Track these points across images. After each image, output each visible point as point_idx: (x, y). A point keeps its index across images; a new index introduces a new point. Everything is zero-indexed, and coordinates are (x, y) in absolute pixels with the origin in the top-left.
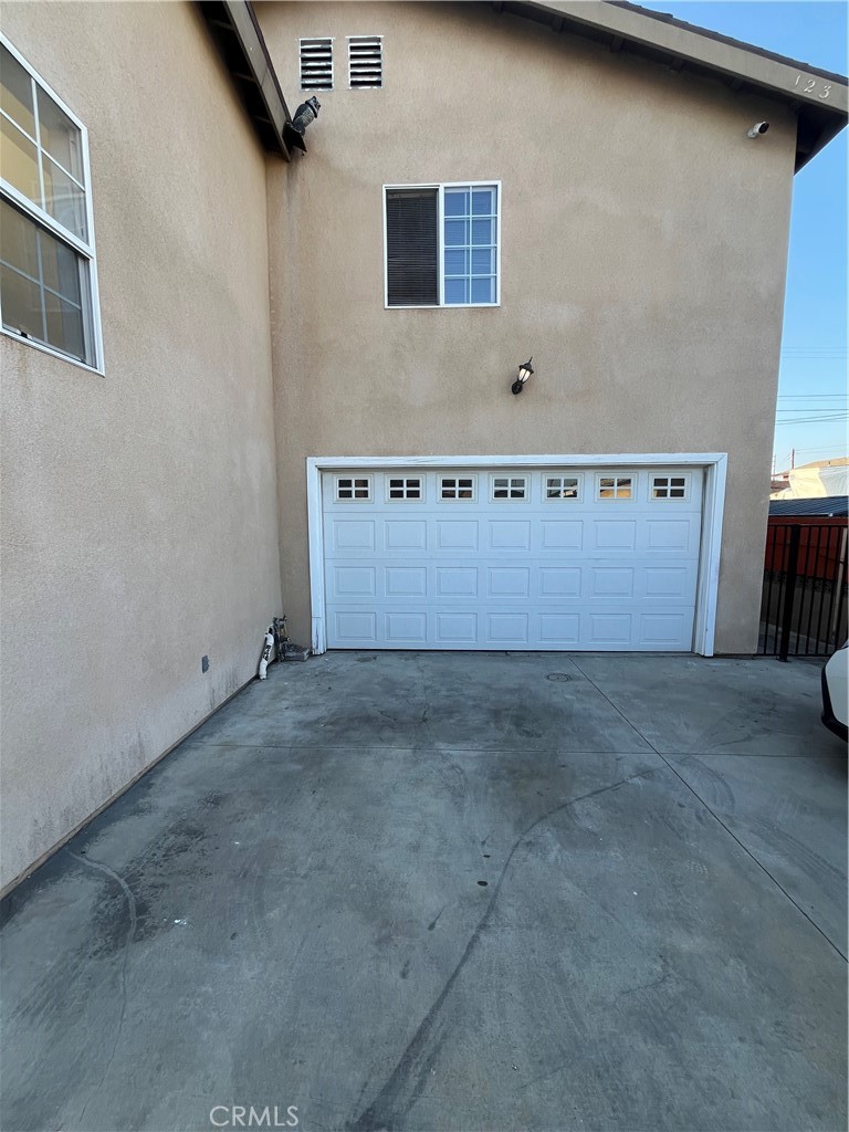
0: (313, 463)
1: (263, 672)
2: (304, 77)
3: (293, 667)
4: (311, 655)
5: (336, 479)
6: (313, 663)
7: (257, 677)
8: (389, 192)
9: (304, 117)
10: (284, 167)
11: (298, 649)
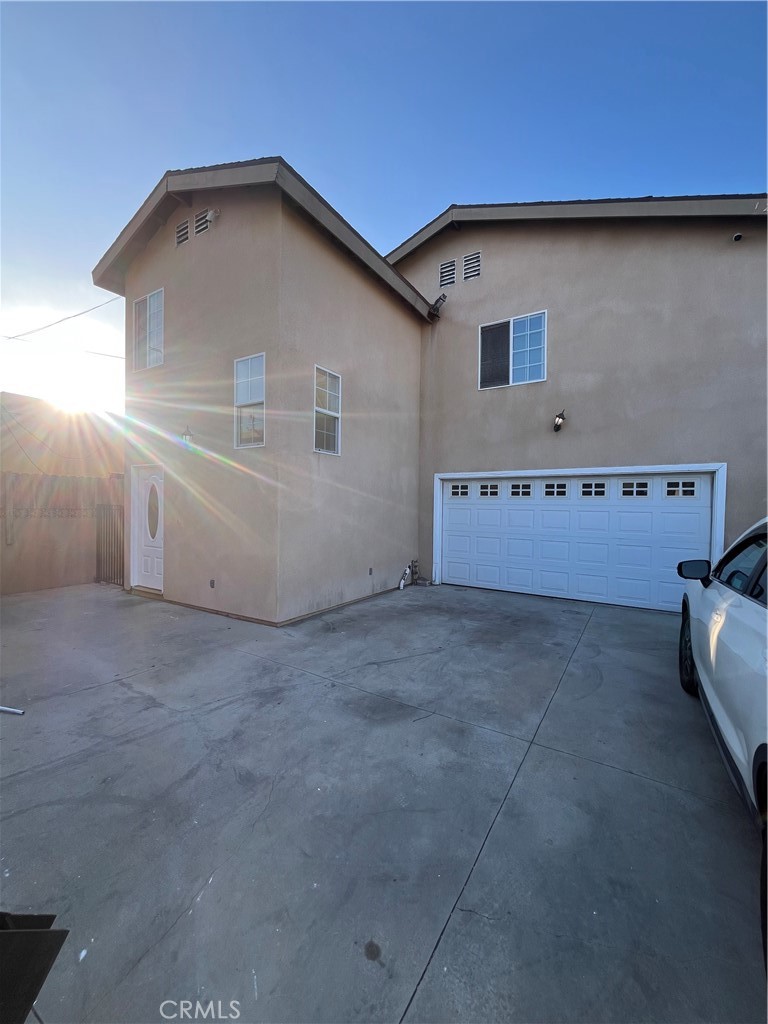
0: (437, 476)
1: (402, 586)
2: (442, 281)
3: (418, 588)
4: (431, 584)
5: (450, 485)
6: (432, 588)
7: (399, 588)
8: (482, 328)
9: (438, 305)
10: (430, 327)
11: (425, 580)
